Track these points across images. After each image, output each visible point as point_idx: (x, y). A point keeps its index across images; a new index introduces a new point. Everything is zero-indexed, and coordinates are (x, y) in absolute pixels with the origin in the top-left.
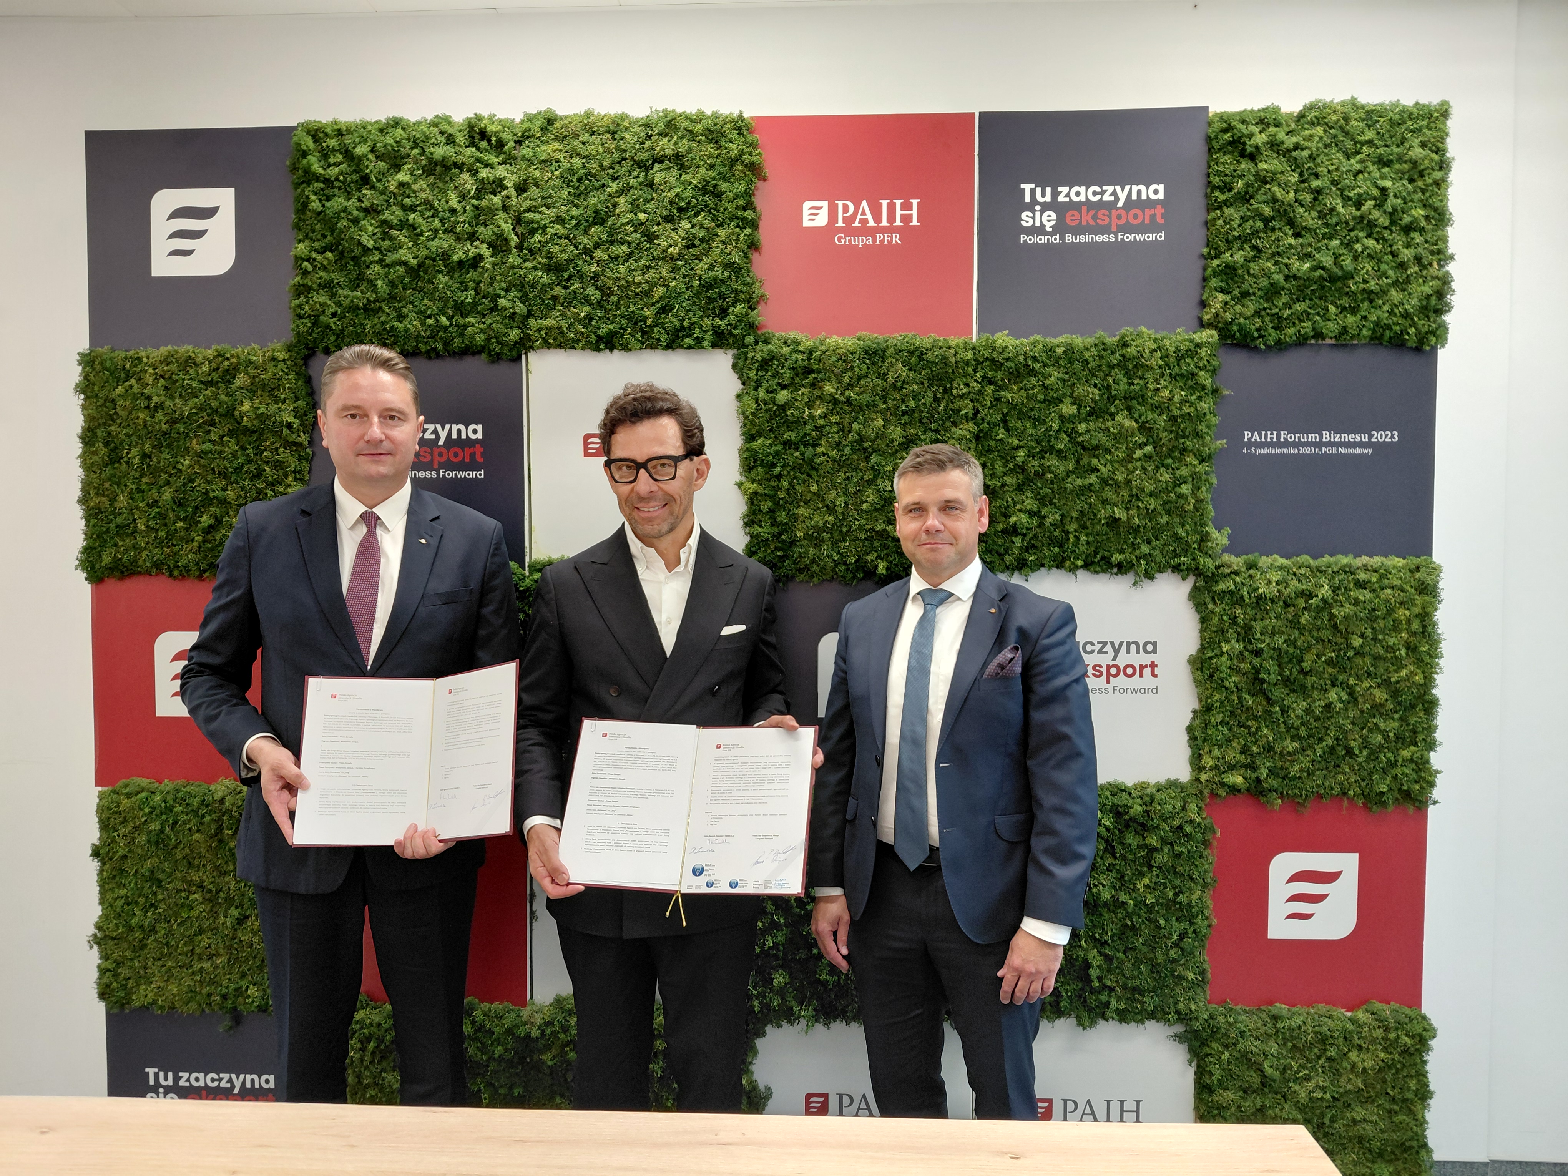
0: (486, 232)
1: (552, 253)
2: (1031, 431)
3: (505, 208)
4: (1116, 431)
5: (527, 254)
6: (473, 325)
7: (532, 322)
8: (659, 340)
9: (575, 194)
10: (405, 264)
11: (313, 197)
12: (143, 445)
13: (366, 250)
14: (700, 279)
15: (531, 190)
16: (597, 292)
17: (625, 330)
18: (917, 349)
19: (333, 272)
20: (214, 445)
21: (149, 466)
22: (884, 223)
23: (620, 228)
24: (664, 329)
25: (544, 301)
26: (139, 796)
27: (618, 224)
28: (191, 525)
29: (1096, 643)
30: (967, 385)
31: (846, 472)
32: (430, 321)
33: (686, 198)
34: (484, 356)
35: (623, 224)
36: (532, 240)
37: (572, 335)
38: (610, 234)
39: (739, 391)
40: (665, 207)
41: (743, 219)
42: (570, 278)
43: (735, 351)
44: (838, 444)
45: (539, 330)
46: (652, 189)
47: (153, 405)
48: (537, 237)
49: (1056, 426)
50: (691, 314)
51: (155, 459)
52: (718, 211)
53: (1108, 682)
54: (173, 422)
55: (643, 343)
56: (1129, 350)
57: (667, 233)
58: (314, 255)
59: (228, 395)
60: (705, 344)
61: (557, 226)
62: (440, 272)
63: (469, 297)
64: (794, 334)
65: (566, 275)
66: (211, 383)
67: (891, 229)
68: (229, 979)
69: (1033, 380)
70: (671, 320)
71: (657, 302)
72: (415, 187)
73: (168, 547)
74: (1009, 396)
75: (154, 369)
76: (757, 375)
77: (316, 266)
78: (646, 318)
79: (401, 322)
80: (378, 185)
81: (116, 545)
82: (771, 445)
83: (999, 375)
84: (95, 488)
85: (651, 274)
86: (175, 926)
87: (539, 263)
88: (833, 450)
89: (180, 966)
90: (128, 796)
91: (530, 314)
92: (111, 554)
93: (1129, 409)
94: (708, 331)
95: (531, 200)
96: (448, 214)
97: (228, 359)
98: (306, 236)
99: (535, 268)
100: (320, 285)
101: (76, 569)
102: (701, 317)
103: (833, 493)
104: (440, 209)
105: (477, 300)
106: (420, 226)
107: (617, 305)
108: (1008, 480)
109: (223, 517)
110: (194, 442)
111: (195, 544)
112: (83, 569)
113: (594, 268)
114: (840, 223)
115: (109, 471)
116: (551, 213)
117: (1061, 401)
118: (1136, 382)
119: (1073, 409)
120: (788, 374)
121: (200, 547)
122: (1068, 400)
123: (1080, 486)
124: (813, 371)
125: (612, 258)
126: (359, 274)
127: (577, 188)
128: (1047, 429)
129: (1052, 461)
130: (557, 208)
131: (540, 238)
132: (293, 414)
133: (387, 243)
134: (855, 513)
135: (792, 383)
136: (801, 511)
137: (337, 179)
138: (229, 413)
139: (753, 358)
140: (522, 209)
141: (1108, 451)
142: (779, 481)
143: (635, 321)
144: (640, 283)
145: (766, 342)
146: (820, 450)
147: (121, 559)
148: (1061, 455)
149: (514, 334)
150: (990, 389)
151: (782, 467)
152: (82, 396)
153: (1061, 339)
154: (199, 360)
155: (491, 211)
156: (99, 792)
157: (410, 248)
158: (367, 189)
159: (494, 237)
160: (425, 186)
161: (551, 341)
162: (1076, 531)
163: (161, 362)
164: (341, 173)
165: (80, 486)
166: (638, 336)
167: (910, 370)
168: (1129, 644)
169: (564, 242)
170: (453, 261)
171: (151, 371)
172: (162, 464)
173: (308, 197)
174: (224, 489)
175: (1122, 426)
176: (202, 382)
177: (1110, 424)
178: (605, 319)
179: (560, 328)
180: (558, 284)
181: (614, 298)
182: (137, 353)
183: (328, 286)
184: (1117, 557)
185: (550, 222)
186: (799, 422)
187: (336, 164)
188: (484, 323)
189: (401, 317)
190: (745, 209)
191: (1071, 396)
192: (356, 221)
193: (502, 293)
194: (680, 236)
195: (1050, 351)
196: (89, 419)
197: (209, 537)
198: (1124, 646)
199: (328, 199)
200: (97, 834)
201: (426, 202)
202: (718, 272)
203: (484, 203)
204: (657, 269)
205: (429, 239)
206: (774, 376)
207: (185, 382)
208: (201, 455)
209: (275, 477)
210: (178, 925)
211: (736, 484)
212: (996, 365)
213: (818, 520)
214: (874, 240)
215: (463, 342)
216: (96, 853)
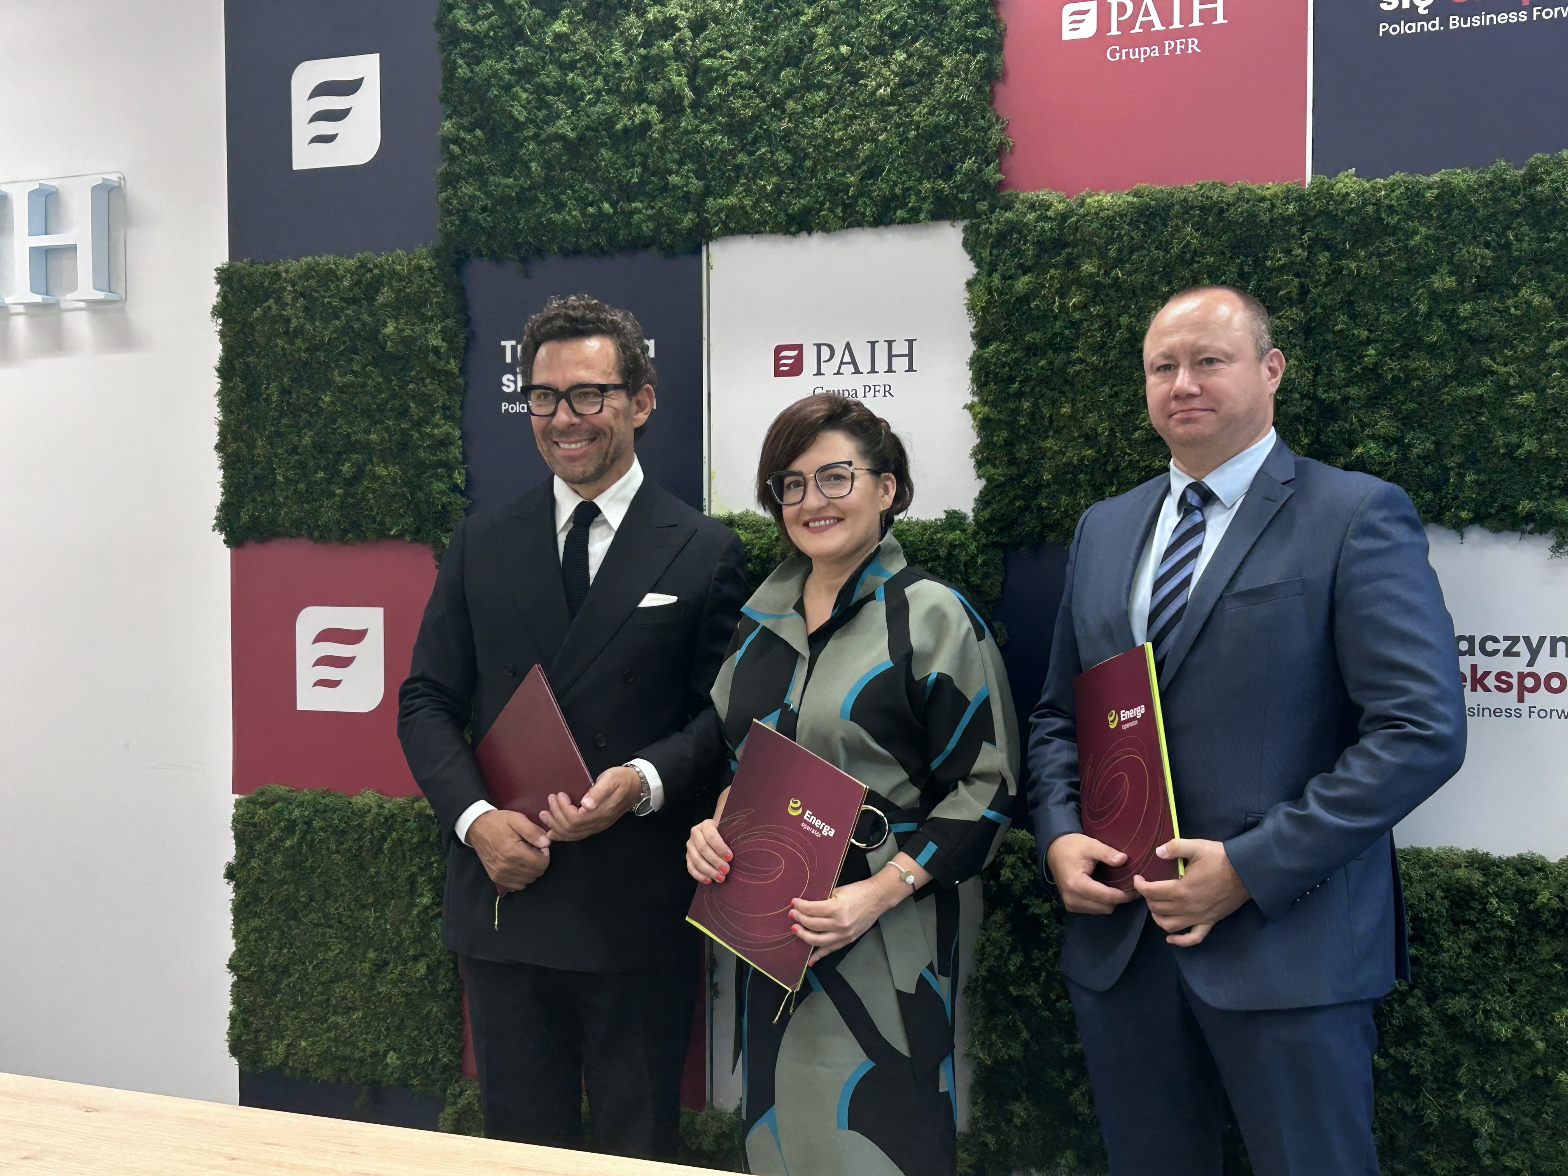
0: (654, 89)
1: (734, 109)
2: (1386, 318)
3: (679, 56)
4: (1518, 312)
5: (704, 114)
6: (640, 212)
7: (710, 202)
8: (864, 214)
9: (762, 27)
10: (562, 138)
11: (460, 61)
12: (282, 378)
13: (519, 126)
14: (917, 128)
15: (710, 28)
16: (788, 156)
17: (822, 204)
18: (1216, 203)
19: (484, 154)
20: (356, 376)
21: (289, 403)
22: (1177, 24)
23: (818, 67)
24: (871, 198)
25: (724, 173)
26: (277, 805)
27: (817, 62)
28: (333, 476)
29: (1501, 639)
30: (1288, 252)
31: (1114, 386)
32: (591, 210)
33: (902, 18)
34: (654, 250)
35: (822, 62)
36: (710, 95)
37: (757, 216)
38: (805, 78)
39: (971, 277)
40: (873, 35)
41: (975, 40)
42: (755, 141)
43: (966, 222)
44: (1103, 345)
45: (718, 213)
46: (858, 10)
47: (291, 329)
48: (717, 90)
49: (1423, 308)
50: (904, 177)
51: (294, 396)
52: (942, 33)
53: (1521, 699)
54: (312, 350)
55: (844, 221)
56: (1539, 188)
57: (876, 69)
58: (462, 134)
59: (372, 315)
60: (922, 216)
61: (740, 73)
62: (604, 145)
63: (634, 175)
64: (1043, 195)
65: (750, 137)
66: (355, 301)
67: (1186, 33)
68: (365, 1039)
69: (1390, 242)
70: (880, 187)
71: (863, 163)
72: (575, 38)
73: (308, 503)
74: (1353, 265)
75: (293, 286)
76: (991, 255)
77: (465, 148)
78: (848, 186)
79: (559, 213)
80: (533, 38)
81: (254, 500)
82: (1008, 352)
83: (1339, 235)
84: (233, 431)
85: (856, 127)
86: (310, 968)
87: (719, 124)
88: (1093, 355)
89: (314, 1019)
90: (265, 805)
91: (708, 192)
92: (248, 510)
93: (1542, 279)
94: (928, 197)
95: (709, 41)
96: (612, 69)
97: (371, 270)
98: (455, 112)
99: (714, 131)
100: (469, 172)
101: (214, 530)
102: (919, 181)
103: (1092, 418)
104: (603, 63)
105: (645, 178)
106: (580, 88)
107: (813, 172)
108: (1353, 391)
109: (365, 465)
110: (336, 373)
111: (337, 499)
112: (221, 530)
113: (785, 124)
114: (1114, 31)
115: (246, 411)
116: (733, 56)
117: (1434, 271)
118: (1551, 236)
119: (1451, 282)
120: (1030, 252)
121: (342, 502)
122: (1444, 269)
123: (1464, 399)
124: (1066, 245)
125: (807, 109)
126: (512, 155)
127: (765, 20)
128: (1411, 313)
129: (1420, 362)
130: (740, 48)
131: (719, 91)
132: (440, 335)
133: (541, 114)
134: (1125, 443)
135: (1037, 263)
136: (1048, 444)
137: (487, 36)
138: (373, 335)
139: (987, 230)
140: (699, 54)
141: (1507, 343)
142: (1020, 401)
143: (834, 190)
144: (841, 140)
145: (1008, 207)
146: (1074, 355)
147: (259, 517)
148: (1433, 350)
149: (688, 220)
150: (1323, 257)
151: (1021, 382)
152: (220, 321)
153: (1436, 178)
154: (340, 272)
155: (661, 61)
156: (236, 800)
157: (570, 117)
158: (520, 45)
159: (665, 95)
160: (586, 34)
161: (732, 225)
162: (1460, 466)
163: (300, 277)
164: (492, 27)
165: (217, 429)
166: (839, 211)
167: (1206, 234)
168: (1554, 641)
169: (746, 93)
170: (618, 131)
171: (289, 288)
172: (301, 401)
173: (455, 62)
174: (367, 432)
175: (1528, 303)
176: (342, 299)
177: (1510, 302)
178: (797, 193)
179: (743, 208)
180: (742, 150)
181: (809, 163)
182: (276, 267)
183: (478, 173)
184: (1525, 506)
185: (733, 68)
186: (1046, 316)
187: (487, 17)
188: (653, 208)
189: (559, 206)
190: (978, 25)
191: (1450, 262)
192: (507, 88)
193: (674, 167)
194: (893, 72)
195: (1414, 196)
196: (228, 349)
197: (352, 490)
198: (1547, 644)
199: (478, 63)
200: (233, 852)
201: (588, 57)
202: (940, 117)
203: (654, 51)
204: (863, 119)
205: (592, 104)
206: (1013, 256)
207: (326, 300)
208: (342, 390)
209: (421, 415)
210: (314, 968)
211: (966, 407)
212: (1333, 220)
213: (1072, 455)
214: (1162, 50)
215: (630, 234)
216: (230, 874)
